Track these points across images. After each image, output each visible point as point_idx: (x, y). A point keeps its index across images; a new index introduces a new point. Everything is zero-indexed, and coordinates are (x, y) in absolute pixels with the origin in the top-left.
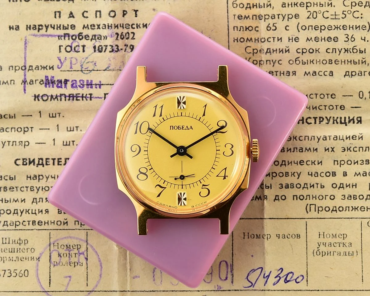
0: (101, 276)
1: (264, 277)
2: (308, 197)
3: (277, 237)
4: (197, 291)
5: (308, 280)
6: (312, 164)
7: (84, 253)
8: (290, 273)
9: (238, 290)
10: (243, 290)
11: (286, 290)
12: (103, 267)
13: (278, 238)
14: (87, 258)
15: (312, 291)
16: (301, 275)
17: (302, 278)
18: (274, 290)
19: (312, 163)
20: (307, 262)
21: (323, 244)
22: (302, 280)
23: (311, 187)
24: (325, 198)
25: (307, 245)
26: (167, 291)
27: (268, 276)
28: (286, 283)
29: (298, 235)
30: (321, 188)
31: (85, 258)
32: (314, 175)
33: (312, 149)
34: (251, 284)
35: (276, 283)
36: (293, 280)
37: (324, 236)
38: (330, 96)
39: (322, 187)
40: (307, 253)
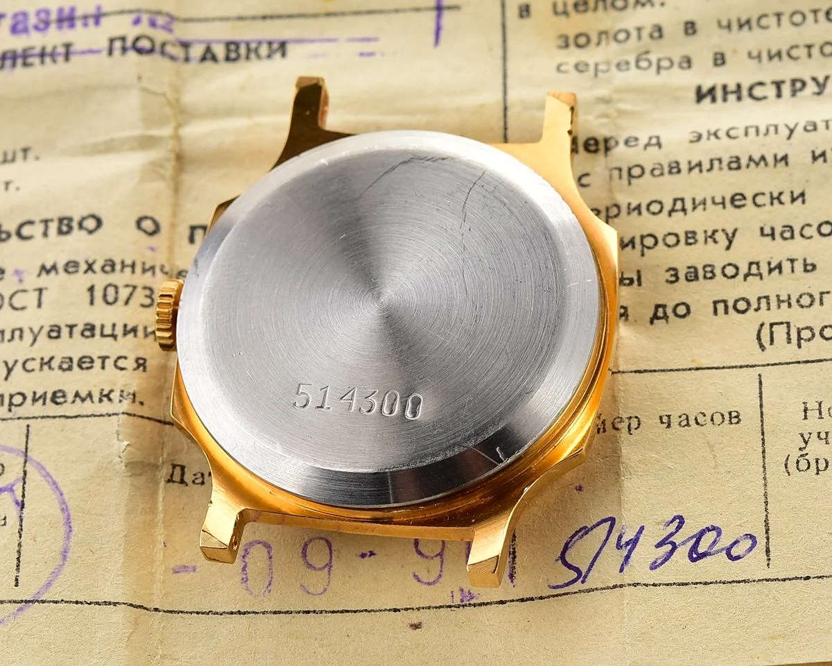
0: (64, 554)
1: (619, 546)
2: (763, 301)
3: (662, 423)
4: (390, 610)
5: (771, 549)
6: (772, 204)
7: (14, 488)
8: (709, 530)
9: (532, 599)
10: (548, 597)
11: (697, 583)
12: (75, 529)
13: (666, 425)
14: (23, 501)
15: (784, 580)
16: (746, 535)
17: (750, 542)
18: (654, 585)
19: (772, 198)
20: (766, 495)
21: (819, 437)
22: (751, 549)
23: (771, 271)
24: (821, 300)
25: (763, 443)
26: (287, 612)
27: (634, 542)
28: (693, 560)
29: (734, 414)
30: (806, 271)
31: (17, 503)
32: (782, 234)
33: (770, 160)
34: (575, 575)
35: (659, 561)
36: (717, 552)
37: (820, 413)
38: (821, 16)
39: (809, 268)
40: (764, 467)
